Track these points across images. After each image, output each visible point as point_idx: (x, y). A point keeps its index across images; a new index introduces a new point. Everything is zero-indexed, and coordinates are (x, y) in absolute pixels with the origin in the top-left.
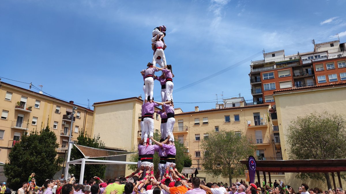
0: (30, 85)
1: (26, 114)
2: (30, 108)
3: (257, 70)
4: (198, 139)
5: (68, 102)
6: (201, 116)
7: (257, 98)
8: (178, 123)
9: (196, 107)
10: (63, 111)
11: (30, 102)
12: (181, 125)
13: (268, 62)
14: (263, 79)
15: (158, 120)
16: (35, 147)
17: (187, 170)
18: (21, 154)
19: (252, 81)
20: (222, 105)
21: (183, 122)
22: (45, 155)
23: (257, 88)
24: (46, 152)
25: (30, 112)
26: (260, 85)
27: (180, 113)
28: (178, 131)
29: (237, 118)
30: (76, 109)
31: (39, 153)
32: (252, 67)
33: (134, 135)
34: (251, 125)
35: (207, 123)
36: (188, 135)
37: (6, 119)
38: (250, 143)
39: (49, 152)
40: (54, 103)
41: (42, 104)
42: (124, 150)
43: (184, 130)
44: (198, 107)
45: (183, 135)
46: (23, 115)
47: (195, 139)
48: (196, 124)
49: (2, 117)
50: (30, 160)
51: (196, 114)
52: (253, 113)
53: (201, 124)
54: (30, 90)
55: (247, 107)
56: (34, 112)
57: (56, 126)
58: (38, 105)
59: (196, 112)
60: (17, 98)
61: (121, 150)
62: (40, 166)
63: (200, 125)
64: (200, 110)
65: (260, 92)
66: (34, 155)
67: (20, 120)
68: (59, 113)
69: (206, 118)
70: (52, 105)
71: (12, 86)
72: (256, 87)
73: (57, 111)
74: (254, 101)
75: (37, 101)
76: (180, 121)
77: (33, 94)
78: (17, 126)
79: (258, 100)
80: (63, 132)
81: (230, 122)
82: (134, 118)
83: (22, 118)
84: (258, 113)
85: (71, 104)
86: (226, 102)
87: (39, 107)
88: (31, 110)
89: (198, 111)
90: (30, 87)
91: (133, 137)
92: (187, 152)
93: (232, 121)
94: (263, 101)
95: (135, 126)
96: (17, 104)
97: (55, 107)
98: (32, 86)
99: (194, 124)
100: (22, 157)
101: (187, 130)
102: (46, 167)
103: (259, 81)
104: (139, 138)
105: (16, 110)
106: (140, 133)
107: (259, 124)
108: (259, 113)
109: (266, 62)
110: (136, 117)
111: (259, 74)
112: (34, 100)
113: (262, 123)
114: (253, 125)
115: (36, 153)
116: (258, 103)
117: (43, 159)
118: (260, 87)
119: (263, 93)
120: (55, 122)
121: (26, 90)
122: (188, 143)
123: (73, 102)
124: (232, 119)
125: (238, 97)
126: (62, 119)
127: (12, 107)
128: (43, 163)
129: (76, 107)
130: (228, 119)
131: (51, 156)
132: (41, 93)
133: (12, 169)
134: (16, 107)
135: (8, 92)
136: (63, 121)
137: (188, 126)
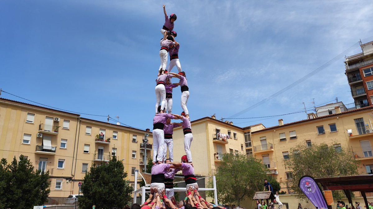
0: (108, 117)
1: (106, 146)
2: (108, 140)
3: (354, 67)
4: (286, 157)
5: (144, 130)
6: (286, 131)
7: (358, 100)
8: (261, 140)
9: (280, 120)
10: (140, 139)
11: (108, 134)
12: (264, 143)
13: (368, 54)
14: (365, 76)
15: (237, 140)
16: (103, 178)
17: (261, 194)
18: (90, 186)
19: (350, 81)
20: (312, 114)
21: (266, 139)
22: (113, 185)
23: (358, 88)
24: (113, 182)
25: (109, 144)
26: (362, 84)
27: (262, 129)
28: (262, 150)
29: (333, 128)
30: (148, 136)
31: (106, 184)
32: (347, 64)
33: (210, 159)
34: (353, 135)
35: (295, 137)
36: (274, 154)
37: (89, 153)
38: (355, 157)
39: (116, 182)
40: (130, 132)
41: (120, 134)
42: (201, 175)
43: (269, 148)
44: (282, 120)
45: (267, 154)
46: (103, 147)
47: (283, 157)
48: (282, 140)
49: (85, 151)
50: (99, 191)
51: (280, 128)
52: (354, 119)
53: (288, 140)
54: (108, 122)
55: (347, 113)
56: (112, 144)
57: (134, 155)
58: (116, 136)
59: (280, 125)
60: (96, 131)
61: (198, 175)
62: (109, 197)
63: (287, 142)
64: (285, 124)
65: (363, 93)
66: (102, 186)
67: (100, 152)
68: (136, 142)
69: (293, 132)
70: (128, 134)
71: (90, 120)
72: (355, 87)
73: (134, 140)
74: (356, 105)
75: (114, 132)
76: (262, 139)
77: (110, 126)
78: (98, 158)
79: (362, 103)
80: (142, 160)
81: (325, 134)
82: (208, 140)
83: (102, 150)
84: (360, 118)
85: (147, 132)
86: (317, 110)
87: (116, 137)
88: (110, 142)
89: (283, 125)
90: (108, 119)
91: (209, 161)
92: (276, 174)
93: (327, 132)
94: (368, 103)
95: (210, 149)
96: (97, 137)
97: (132, 137)
98: (109, 118)
99: (279, 140)
100: (92, 189)
101: (272, 148)
102: (114, 197)
103: (359, 80)
104: (216, 161)
105: (96, 143)
106: (216, 156)
107: (364, 133)
108: (362, 118)
109: (365, 55)
110: (210, 138)
111: (358, 70)
112: (112, 131)
113: (368, 131)
114: (356, 135)
115: (104, 183)
116: (362, 107)
117: (111, 189)
118: (362, 86)
119: (367, 94)
120: (133, 151)
121: (105, 123)
122: (276, 163)
123: (149, 130)
124: (327, 130)
125: (335, 102)
126: (139, 148)
127: (92, 141)
128: (111, 193)
129: (147, 134)
130: (321, 130)
131: (119, 186)
132: (118, 124)
133: (84, 201)
134: (96, 140)
135: (87, 127)
136: (141, 149)
137: (272, 143)
